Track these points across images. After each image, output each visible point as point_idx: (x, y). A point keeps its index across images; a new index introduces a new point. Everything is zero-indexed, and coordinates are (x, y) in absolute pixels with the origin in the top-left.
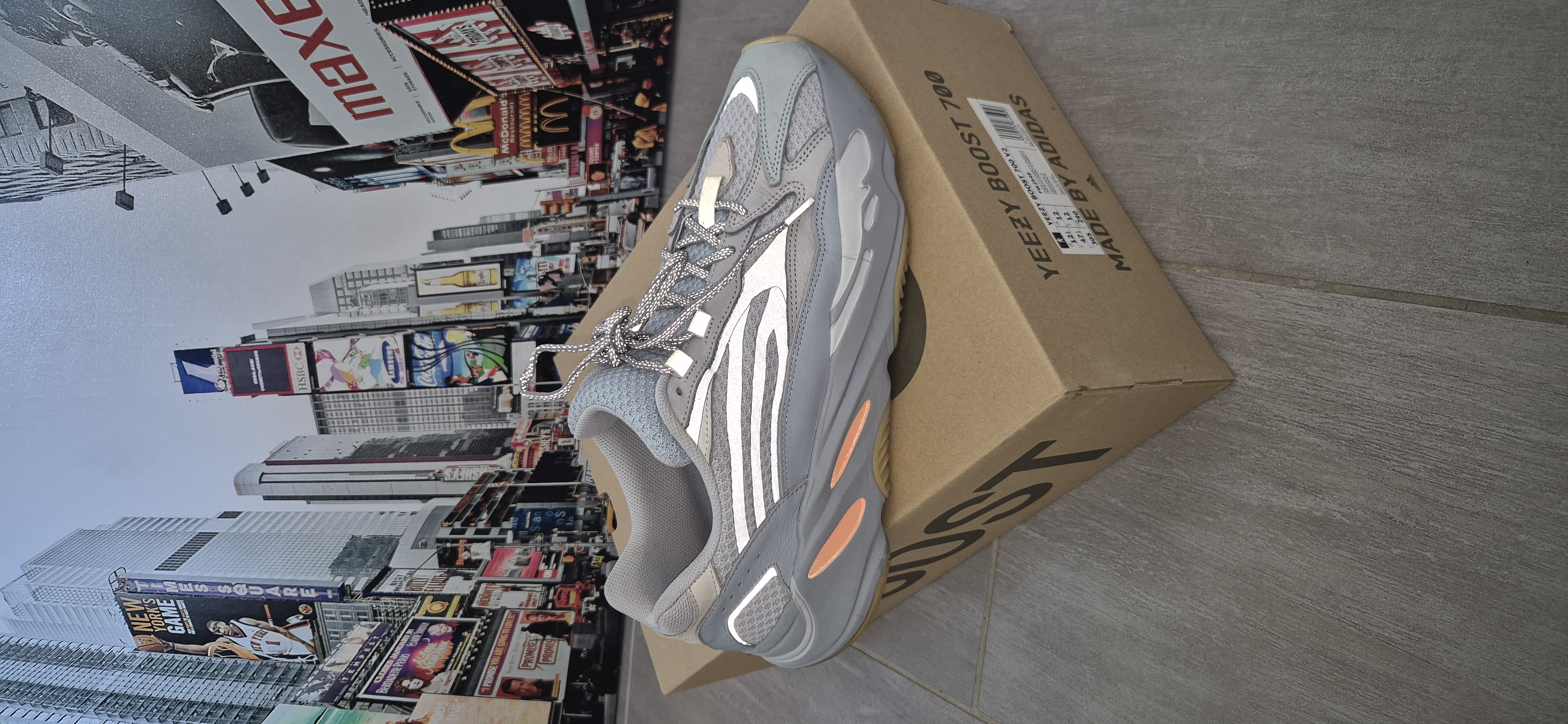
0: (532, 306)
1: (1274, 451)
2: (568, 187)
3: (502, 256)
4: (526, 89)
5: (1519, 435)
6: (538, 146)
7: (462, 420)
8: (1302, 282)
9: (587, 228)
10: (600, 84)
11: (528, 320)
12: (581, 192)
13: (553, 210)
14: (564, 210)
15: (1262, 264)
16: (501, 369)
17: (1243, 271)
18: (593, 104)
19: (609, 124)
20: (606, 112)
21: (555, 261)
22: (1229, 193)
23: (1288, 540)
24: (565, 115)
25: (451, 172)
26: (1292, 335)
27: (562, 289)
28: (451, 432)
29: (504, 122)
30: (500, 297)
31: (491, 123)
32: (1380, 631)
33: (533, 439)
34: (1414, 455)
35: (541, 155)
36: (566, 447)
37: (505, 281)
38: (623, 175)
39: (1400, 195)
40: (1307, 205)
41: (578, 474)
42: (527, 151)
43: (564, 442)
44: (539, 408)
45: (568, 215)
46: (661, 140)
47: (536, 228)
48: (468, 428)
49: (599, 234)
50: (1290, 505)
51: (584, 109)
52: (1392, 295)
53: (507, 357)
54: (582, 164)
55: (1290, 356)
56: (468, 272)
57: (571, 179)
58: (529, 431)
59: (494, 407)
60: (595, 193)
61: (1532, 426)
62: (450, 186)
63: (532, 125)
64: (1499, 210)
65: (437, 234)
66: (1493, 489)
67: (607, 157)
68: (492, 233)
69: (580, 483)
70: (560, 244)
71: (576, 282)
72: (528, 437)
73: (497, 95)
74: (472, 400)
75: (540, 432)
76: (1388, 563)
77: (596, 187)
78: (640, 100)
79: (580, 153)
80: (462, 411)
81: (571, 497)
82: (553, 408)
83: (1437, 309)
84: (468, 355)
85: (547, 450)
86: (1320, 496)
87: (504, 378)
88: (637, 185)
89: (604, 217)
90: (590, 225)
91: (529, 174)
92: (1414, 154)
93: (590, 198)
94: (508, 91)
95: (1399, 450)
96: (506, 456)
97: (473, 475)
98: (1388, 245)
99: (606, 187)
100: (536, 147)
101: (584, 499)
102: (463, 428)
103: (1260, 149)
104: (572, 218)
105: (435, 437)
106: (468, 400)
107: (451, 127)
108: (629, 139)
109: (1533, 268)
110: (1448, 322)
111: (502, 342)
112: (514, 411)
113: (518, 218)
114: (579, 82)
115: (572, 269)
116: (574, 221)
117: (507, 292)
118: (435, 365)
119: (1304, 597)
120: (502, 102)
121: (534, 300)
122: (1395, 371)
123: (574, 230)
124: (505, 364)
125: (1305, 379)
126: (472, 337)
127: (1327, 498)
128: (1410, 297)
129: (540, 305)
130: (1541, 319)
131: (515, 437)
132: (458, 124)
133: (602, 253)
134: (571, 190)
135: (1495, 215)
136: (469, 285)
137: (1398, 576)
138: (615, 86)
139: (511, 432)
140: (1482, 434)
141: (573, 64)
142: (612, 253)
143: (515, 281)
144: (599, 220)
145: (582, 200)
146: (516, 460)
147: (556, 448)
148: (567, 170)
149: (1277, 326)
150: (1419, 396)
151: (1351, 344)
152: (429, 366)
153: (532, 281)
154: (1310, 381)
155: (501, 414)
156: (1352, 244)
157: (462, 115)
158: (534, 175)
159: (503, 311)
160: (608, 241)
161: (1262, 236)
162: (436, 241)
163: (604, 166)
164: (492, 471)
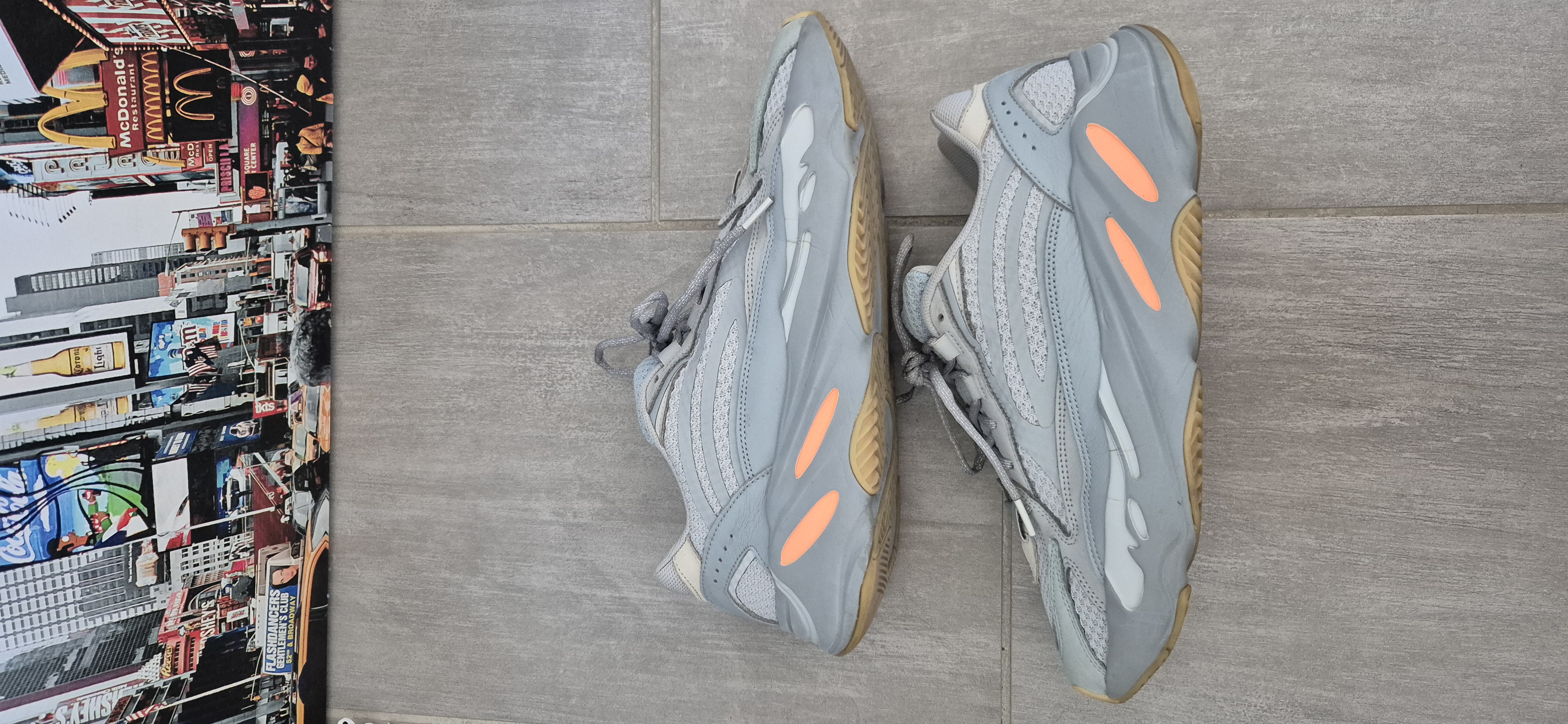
0: (178, 401)
1: (1323, 376)
2: (219, 207)
3: (131, 319)
4: (151, 45)
5: (1543, 311)
6: (175, 140)
7: (80, 613)
8: (1321, 212)
9: (247, 271)
10: (251, 54)
11: (174, 425)
12: (237, 218)
13: (201, 243)
14: (216, 244)
15: (1279, 199)
16: (139, 512)
17: (1260, 210)
18: (245, 83)
19: (266, 115)
20: (263, 98)
21: (206, 326)
22: (1232, 136)
23: (1353, 458)
24: (208, 95)
25: (41, 174)
26: (1323, 262)
27: (220, 371)
28: (65, 639)
29: (120, 94)
30: (130, 388)
31: (102, 95)
32: (1455, 517)
33: (191, 621)
34: (1457, 349)
35: (178, 154)
36: (237, 623)
37: (136, 361)
38: (288, 194)
39: (1403, 121)
40: (1316, 138)
41: (256, 661)
42: (158, 146)
43: (234, 616)
44: (197, 569)
45: (221, 252)
46: (330, 145)
47: (178, 273)
48: (91, 625)
49: (264, 281)
50: (1349, 424)
51: (234, 87)
52: (1410, 210)
53: (147, 491)
54: (236, 172)
55: (1324, 282)
56: (77, 349)
57: (222, 195)
58: (185, 609)
59: (130, 580)
60: (255, 218)
61: (1550, 302)
62: (40, 198)
63: (164, 107)
64: (1490, 124)
65: (23, 284)
66: (1529, 363)
67: (266, 163)
68: (113, 281)
69: (259, 676)
70: (213, 297)
71: (237, 357)
72: (183, 619)
73: (108, 49)
74: (94, 573)
75: (200, 607)
76: (1450, 452)
77: (256, 209)
78: (302, 85)
79: (232, 156)
80: (78, 598)
81: (248, 702)
82: (217, 563)
83: (1455, 216)
84: (84, 495)
85: (212, 635)
86: (1377, 407)
87: (145, 528)
88: (305, 208)
89: (269, 256)
90: (251, 268)
91: (165, 186)
92: (1409, 84)
93: (248, 226)
94: (125, 45)
95: (1443, 348)
96: (152, 661)
97: (102, 707)
98: (1399, 166)
99: (268, 210)
100: (171, 142)
101: (265, 701)
102: (82, 628)
103: (1257, 91)
104: (226, 256)
105: (36, 656)
106: (88, 575)
107: (38, 95)
108: (293, 140)
109: (1527, 170)
110: (1465, 226)
111: (137, 465)
112: (160, 581)
113: (151, 255)
114: (224, 46)
115: (231, 338)
116: (229, 261)
117: (141, 380)
118: (29, 522)
119: (1377, 508)
120: (116, 62)
121: (181, 390)
122: (1428, 277)
123: (231, 275)
124: (143, 502)
125: (1343, 301)
126: (90, 463)
127: (1383, 408)
128: (1427, 208)
129: (190, 397)
130: (1540, 211)
131: (163, 624)
132: (49, 90)
133: (269, 311)
134: (223, 212)
135: (1488, 129)
136: (80, 373)
137: (1462, 462)
138: (272, 60)
139: (158, 616)
140: (1511, 318)
141: (213, 16)
142: (281, 310)
143: (152, 361)
144: (262, 260)
145: (239, 228)
146: (167, 662)
147: (224, 630)
148: (216, 181)
149: (1306, 256)
150: (1452, 295)
151: (1382, 260)
152: (19, 526)
153: (177, 360)
154: (1348, 302)
155: (140, 589)
156: (1365, 169)
157: (55, 77)
158: (170, 186)
159: (136, 413)
160: (274, 292)
161: (1274, 173)
162: (21, 297)
163: (262, 178)
164: (132, 692)
